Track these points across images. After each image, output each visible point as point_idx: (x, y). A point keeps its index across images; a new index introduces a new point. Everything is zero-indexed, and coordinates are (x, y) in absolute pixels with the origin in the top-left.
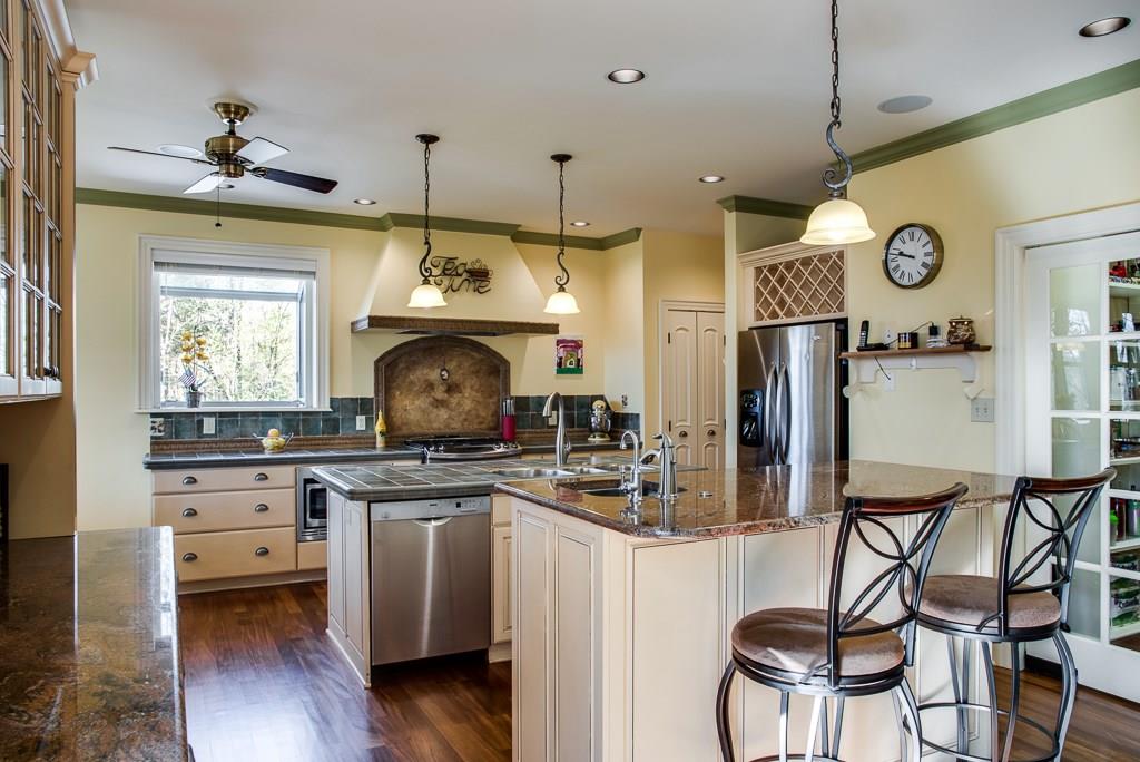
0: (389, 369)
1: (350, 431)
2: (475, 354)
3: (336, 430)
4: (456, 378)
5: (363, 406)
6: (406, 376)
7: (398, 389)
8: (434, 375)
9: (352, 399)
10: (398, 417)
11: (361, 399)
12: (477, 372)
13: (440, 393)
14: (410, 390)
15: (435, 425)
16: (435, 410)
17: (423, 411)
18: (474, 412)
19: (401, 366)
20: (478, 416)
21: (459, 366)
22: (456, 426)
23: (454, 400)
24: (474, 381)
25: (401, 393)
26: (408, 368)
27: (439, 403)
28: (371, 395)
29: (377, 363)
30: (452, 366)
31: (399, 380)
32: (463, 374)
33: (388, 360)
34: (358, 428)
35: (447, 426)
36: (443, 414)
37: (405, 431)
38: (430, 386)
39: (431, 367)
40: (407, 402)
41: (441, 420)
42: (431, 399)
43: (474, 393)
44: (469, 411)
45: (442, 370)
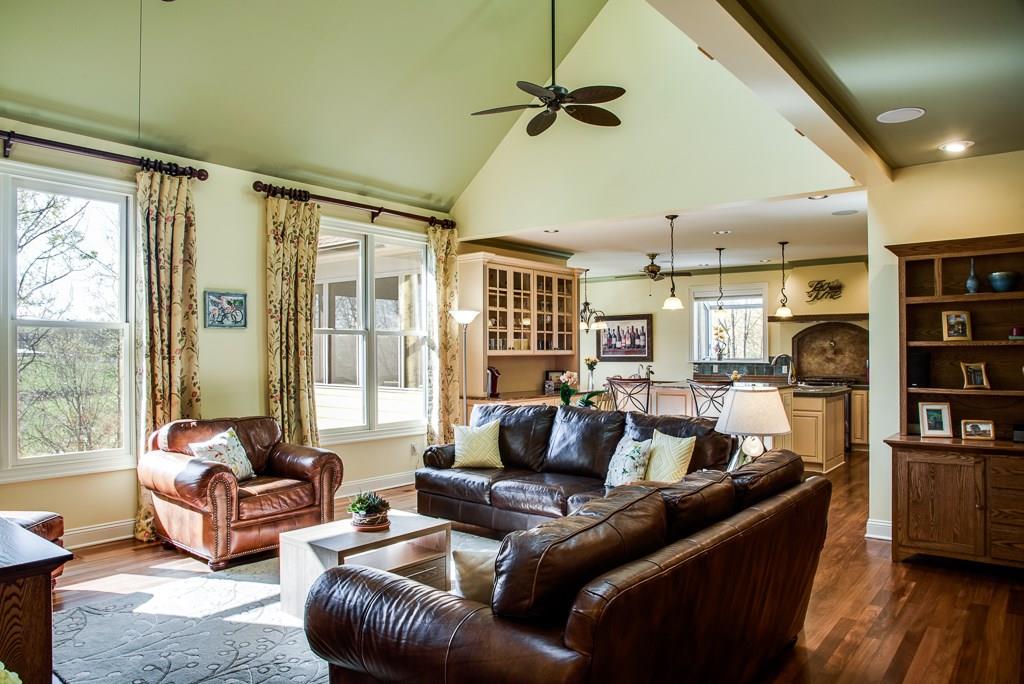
0: (799, 342)
1: (779, 374)
2: (853, 332)
3: (772, 373)
4: (840, 345)
5: (784, 360)
6: (810, 345)
7: (806, 352)
8: (826, 344)
9: (780, 357)
10: (805, 367)
11: (785, 357)
12: (853, 343)
13: (830, 354)
14: (812, 353)
15: (827, 372)
16: (827, 364)
17: (820, 364)
18: (851, 366)
19: (807, 339)
20: (854, 368)
21: (842, 339)
22: (840, 373)
23: (839, 358)
24: (852, 348)
25: (807, 355)
26: (811, 342)
27: (829, 360)
28: (790, 354)
29: (793, 339)
30: (837, 339)
31: (806, 348)
32: (844, 344)
33: (800, 336)
34: (783, 372)
35: (834, 373)
36: (832, 366)
37: (809, 374)
38: (824, 351)
39: (824, 340)
40: (810, 359)
41: (830, 369)
42: (824, 358)
43: (851, 355)
44: (847, 366)
45: (831, 342)
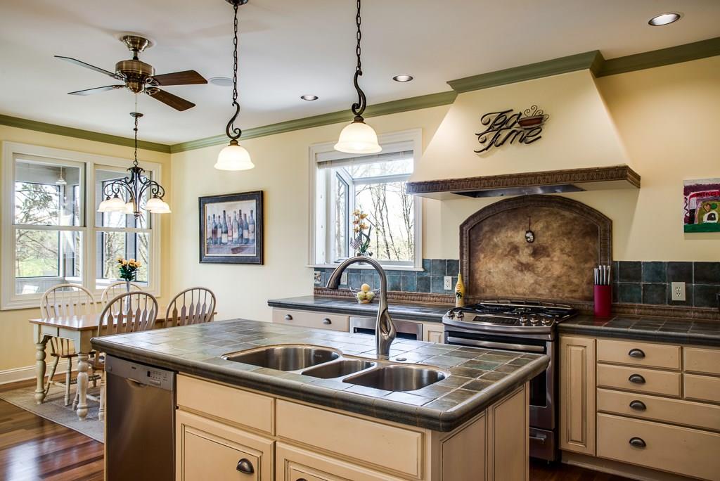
0: (472, 233)
1: (439, 291)
2: (567, 214)
3: (427, 288)
4: (544, 239)
5: (449, 267)
6: (490, 239)
7: (483, 252)
8: (519, 237)
9: (441, 261)
10: (482, 279)
11: (448, 261)
12: (568, 234)
13: (525, 256)
14: (493, 253)
15: (520, 290)
16: (520, 274)
17: (507, 275)
18: (564, 278)
19: (486, 229)
20: (570, 283)
21: (547, 227)
22: (543, 292)
23: (541, 264)
24: (565, 243)
25: (484, 257)
26: (492, 231)
27: (524, 267)
28: (457, 257)
29: (461, 227)
30: (538, 227)
31: (483, 243)
32: (551, 236)
33: (472, 223)
34: (446, 288)
35: (533, 292)
36: (529, 278)
37: (488, 294)
38: (515, 249)
39: (516, 229)
40: (490, 265)
41: (525, 285)
42: (515, 263)
43: (565, 257)
44: (558, 278)
45: (527, 232)
